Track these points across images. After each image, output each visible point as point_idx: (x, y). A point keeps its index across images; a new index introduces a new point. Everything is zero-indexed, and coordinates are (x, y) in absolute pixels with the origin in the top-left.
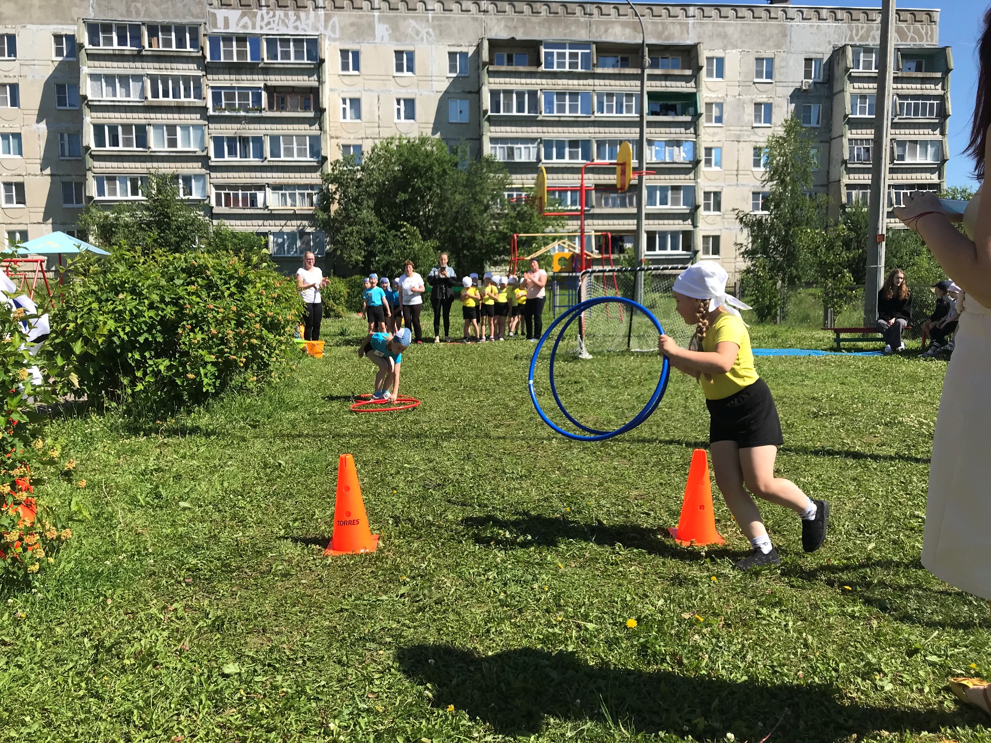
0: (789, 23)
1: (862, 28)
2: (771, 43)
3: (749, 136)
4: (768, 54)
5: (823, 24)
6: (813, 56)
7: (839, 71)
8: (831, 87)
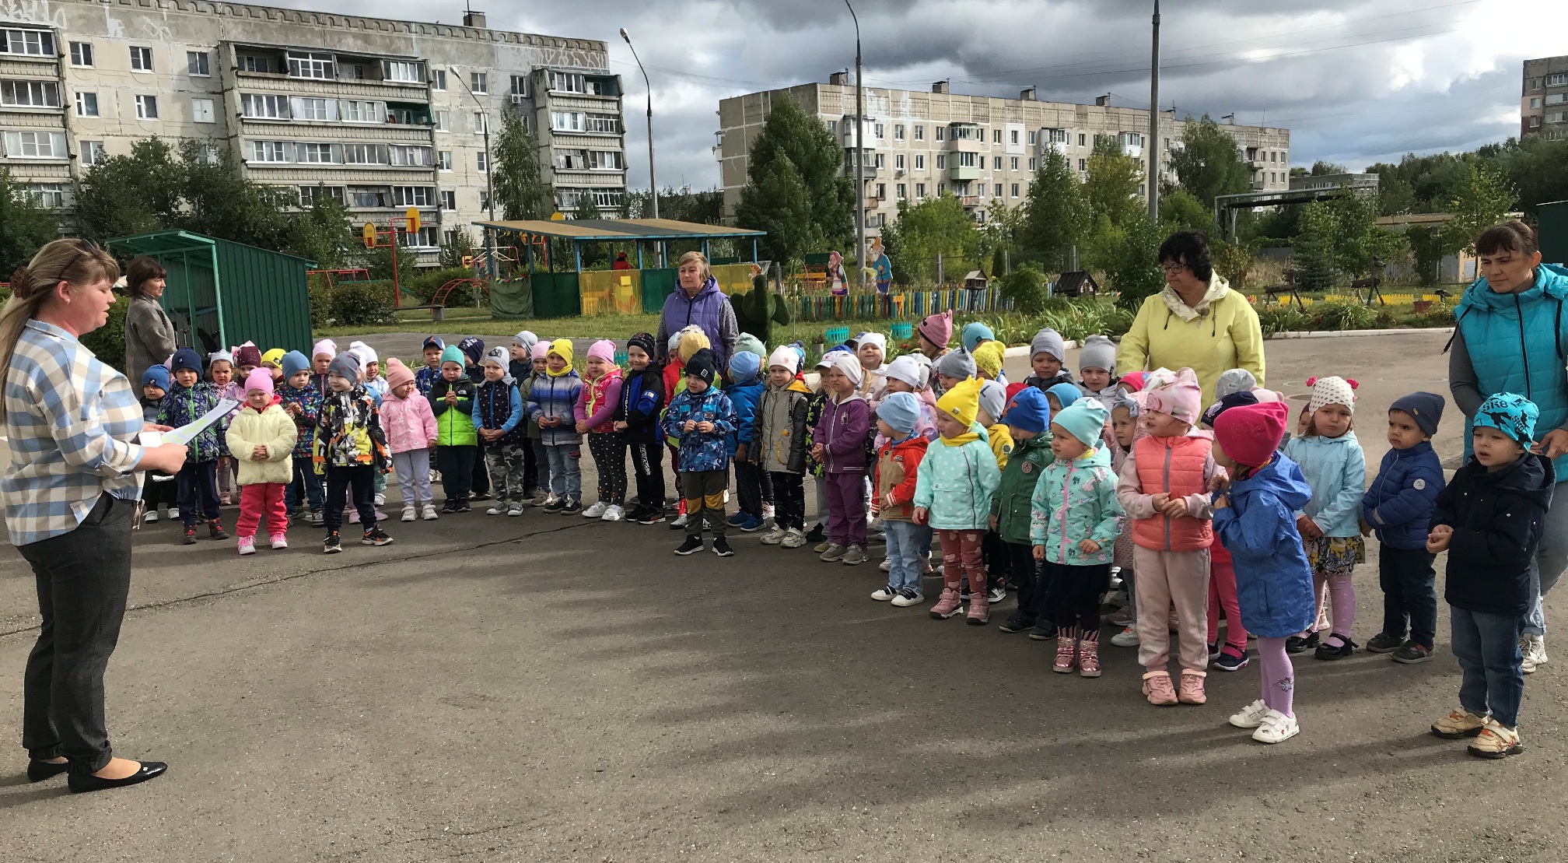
0: (495, 45)
1: (552, 53)
2: (482, 60)
3: (472, 143)
4: (481, 70)
5: (522, 47)
6: (517, 74)
7: (539, 89)
8: (534, 102)
